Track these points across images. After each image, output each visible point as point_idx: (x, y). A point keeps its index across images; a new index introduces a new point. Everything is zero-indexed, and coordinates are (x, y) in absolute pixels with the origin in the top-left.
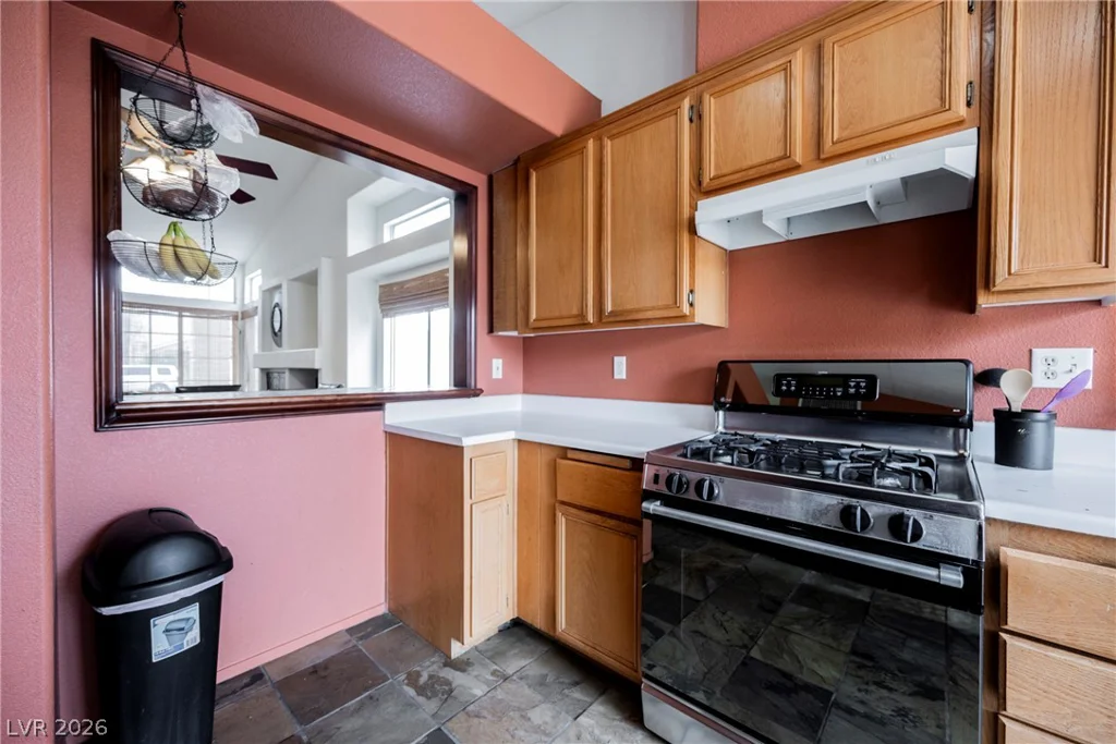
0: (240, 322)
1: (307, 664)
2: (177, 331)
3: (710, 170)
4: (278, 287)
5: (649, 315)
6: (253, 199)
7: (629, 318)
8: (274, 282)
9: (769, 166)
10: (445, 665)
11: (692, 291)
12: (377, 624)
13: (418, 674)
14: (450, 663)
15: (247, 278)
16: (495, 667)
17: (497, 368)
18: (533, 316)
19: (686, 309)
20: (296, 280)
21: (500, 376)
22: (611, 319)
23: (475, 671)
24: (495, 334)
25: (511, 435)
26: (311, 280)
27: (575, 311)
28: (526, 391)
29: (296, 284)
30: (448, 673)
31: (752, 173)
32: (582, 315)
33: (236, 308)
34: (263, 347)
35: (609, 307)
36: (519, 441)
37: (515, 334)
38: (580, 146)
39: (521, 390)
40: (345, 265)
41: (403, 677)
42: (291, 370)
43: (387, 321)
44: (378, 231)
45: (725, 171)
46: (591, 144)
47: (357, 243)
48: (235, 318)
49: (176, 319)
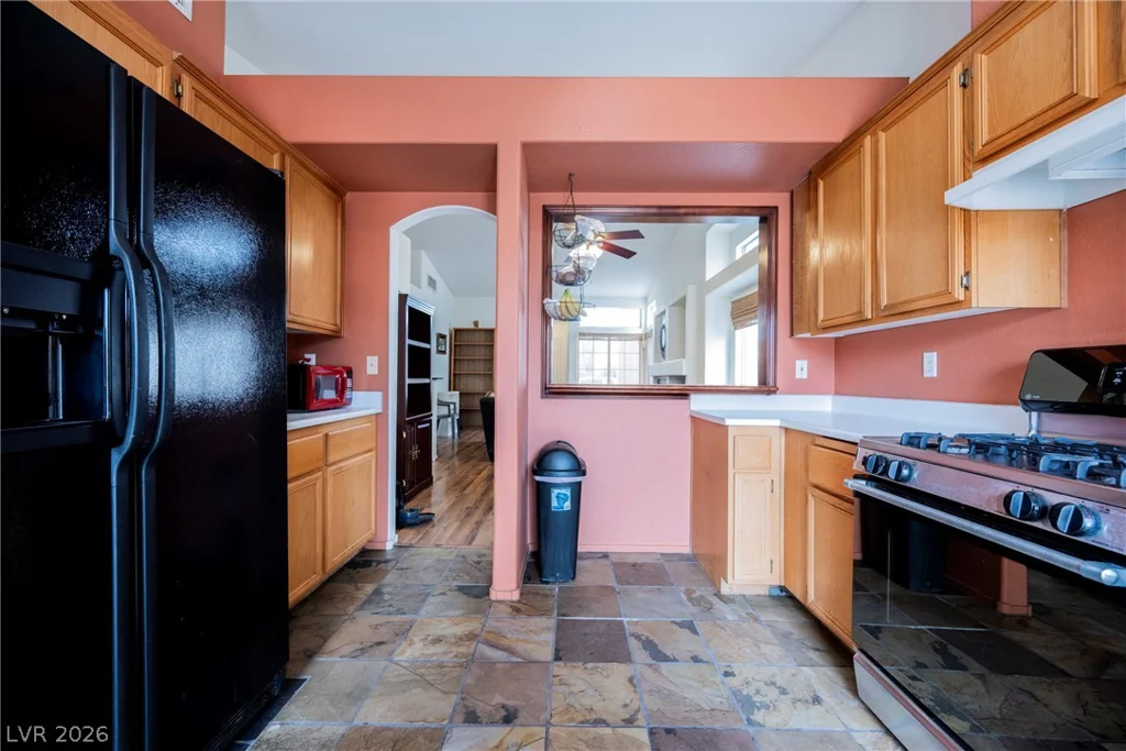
0: (644, 342)
1: (631, 560)
2: (606, 351)
3: (983, 135)
4: (664, 313)
5: (922, 304)
6: (635, 253)
7: (903, 310)
8: (662, 310)
9: (1050, 113)
10: (715, 595)
11: (967, 274)
12: (680, 557)
13: (694, 592)
14: (718, 595)
15: (649, 308)
16: (751, 611)
17: (802, 369)
18: (821, 317)
19: (960, 294)
20: (674, 305)
21: (805, 376)
22: (887, 313)
23: (735, 607)
24: (796, 336)
25: (777, 423)
26: (682, 303)
27: (855, 309)
28: (837, 393)
29: (676, 308)
30: (715, 600)
31: (1030, 127)
32: (860, 312)
33: (640, 331)
34: (656, 361)
35: (884, 301)
36: (786, 429)
37: (808, 335)
38: (858, 146)
39: (833, 391)
40: (705, 287)
41: (683, 588)
42: (671, 377)
43: (738, 332)
44: (732, 251)
45: (999, 133)
46: (868, 141)
47: (713, 267)
48: (641, 340)
49: (606, 343)
